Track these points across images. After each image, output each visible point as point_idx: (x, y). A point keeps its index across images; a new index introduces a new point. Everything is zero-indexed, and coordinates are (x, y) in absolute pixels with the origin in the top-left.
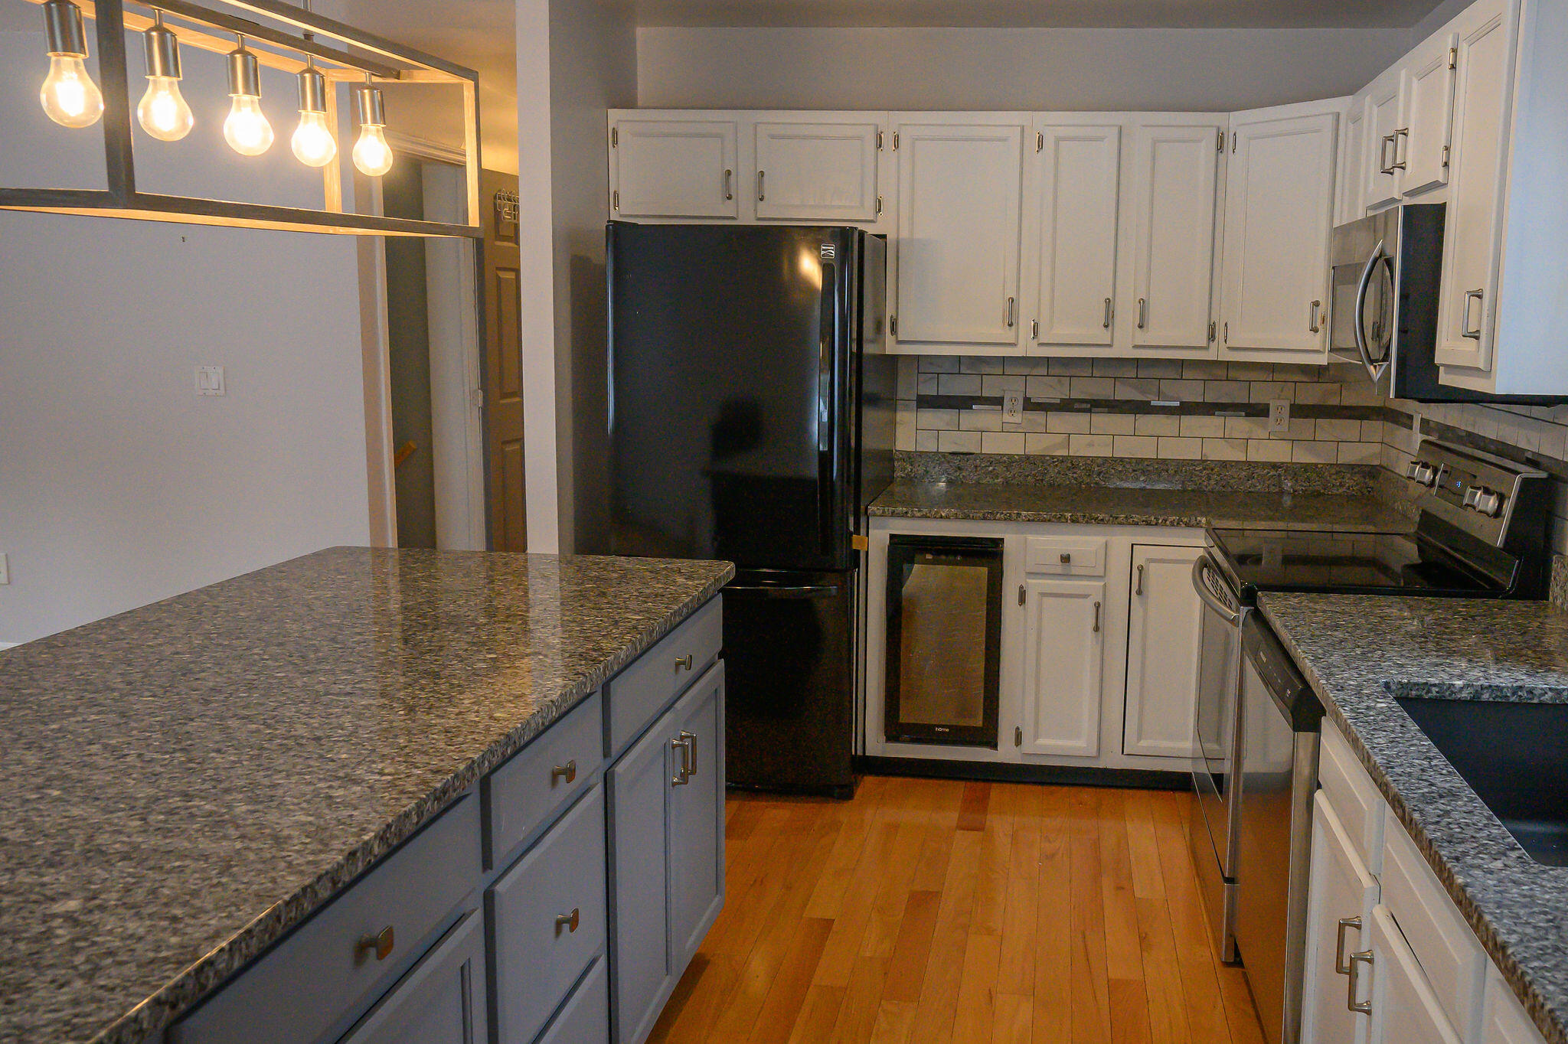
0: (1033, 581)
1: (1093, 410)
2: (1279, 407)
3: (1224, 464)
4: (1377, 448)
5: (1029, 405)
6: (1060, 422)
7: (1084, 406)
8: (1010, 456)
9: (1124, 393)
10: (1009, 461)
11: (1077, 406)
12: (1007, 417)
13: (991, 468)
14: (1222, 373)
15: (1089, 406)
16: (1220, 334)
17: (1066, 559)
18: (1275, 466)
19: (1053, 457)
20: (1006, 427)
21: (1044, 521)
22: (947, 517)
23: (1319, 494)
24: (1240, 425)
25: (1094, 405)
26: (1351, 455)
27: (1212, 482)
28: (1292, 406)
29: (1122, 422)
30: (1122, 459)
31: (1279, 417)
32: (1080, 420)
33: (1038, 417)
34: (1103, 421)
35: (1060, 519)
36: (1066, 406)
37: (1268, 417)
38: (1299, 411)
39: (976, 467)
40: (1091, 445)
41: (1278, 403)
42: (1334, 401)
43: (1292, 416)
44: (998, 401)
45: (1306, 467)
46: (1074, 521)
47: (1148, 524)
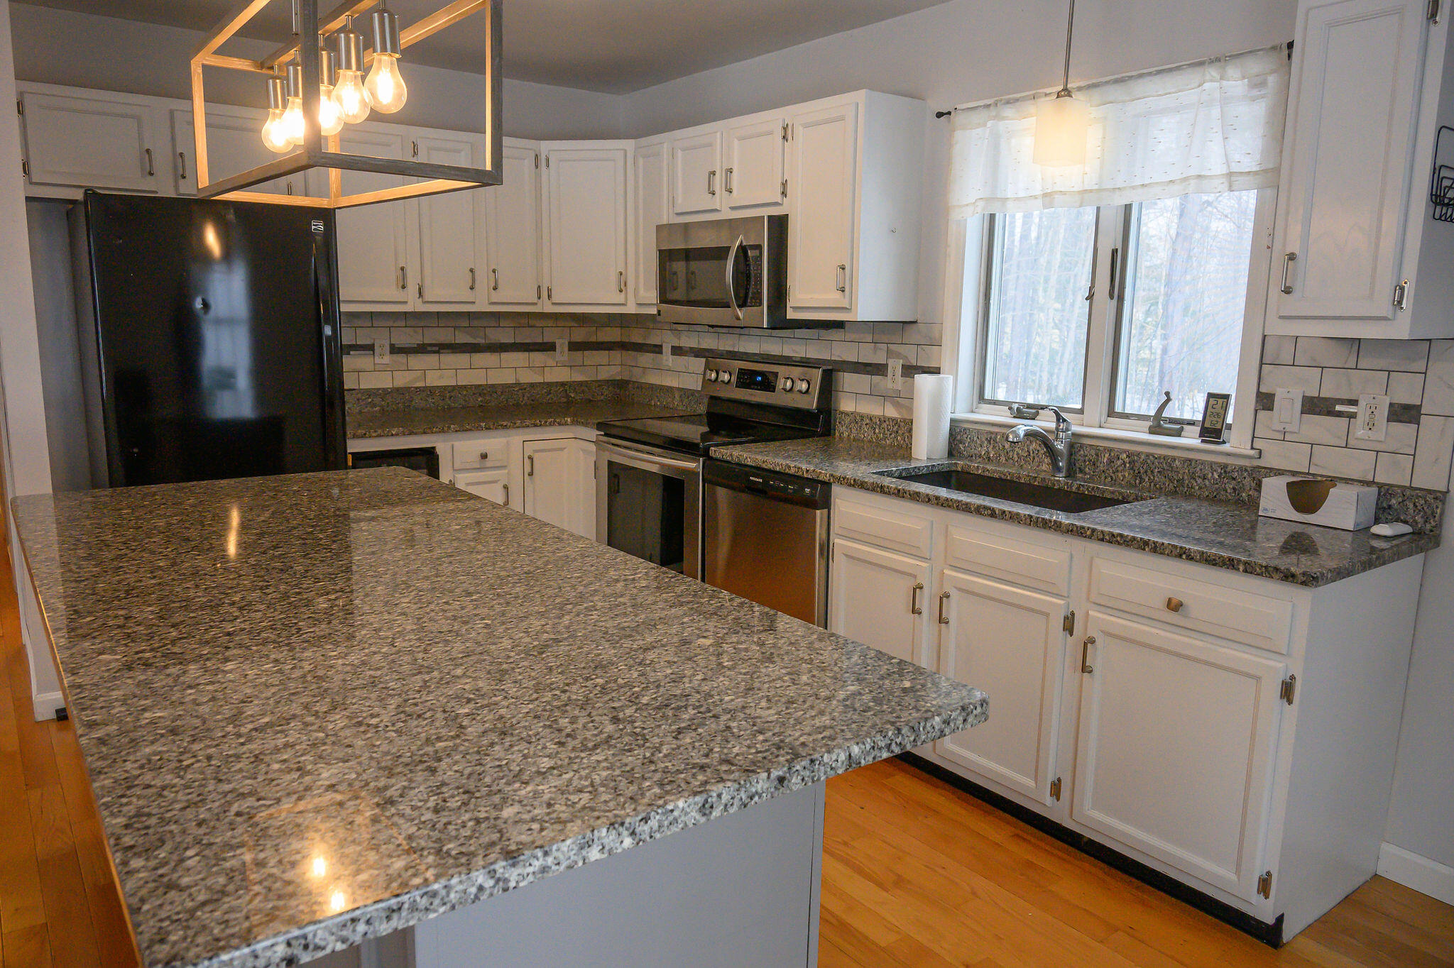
0: (461, 475)
1: (442, 351)
2: (563, 345)
3: (532, 385)
4: (619, 369)
5: (394, 350)
6: (417, 361)
7: (434, 349)
8: (384, 389)
9: (462, 338)
10: (385, 393)
11: (429, 348)
12: (378, 360)
13: (370, 400)
14: (524, 321)
15: (437, 348)
16: (544, 294)
17: (484, 456)
18: (563, 384)
19: (416, 388)
20: (377, 367)
21: (467, 430)
22: (397, 435)
23: (590, 401)
24: (538, 358)
25: (441, 348)
26: (605, 374)
27: (525, 398)
28: (570, 343)
29: (462, 359)
30: (465, 387)
31: (562, 353)
32: (431, 360)
33: (401, 358)
34: (449, 359)
35: (479, 428)
36: (421, 349)
37: (555, 350)
38: (574, 347)
39: (358, 400)
40: (441, 377)
41: (562, 341)
42: (593, 339)
43: (570, 350)
44: (370, 348)
45: (581, 383)
46: (488, 429)
47: (536, 426)
